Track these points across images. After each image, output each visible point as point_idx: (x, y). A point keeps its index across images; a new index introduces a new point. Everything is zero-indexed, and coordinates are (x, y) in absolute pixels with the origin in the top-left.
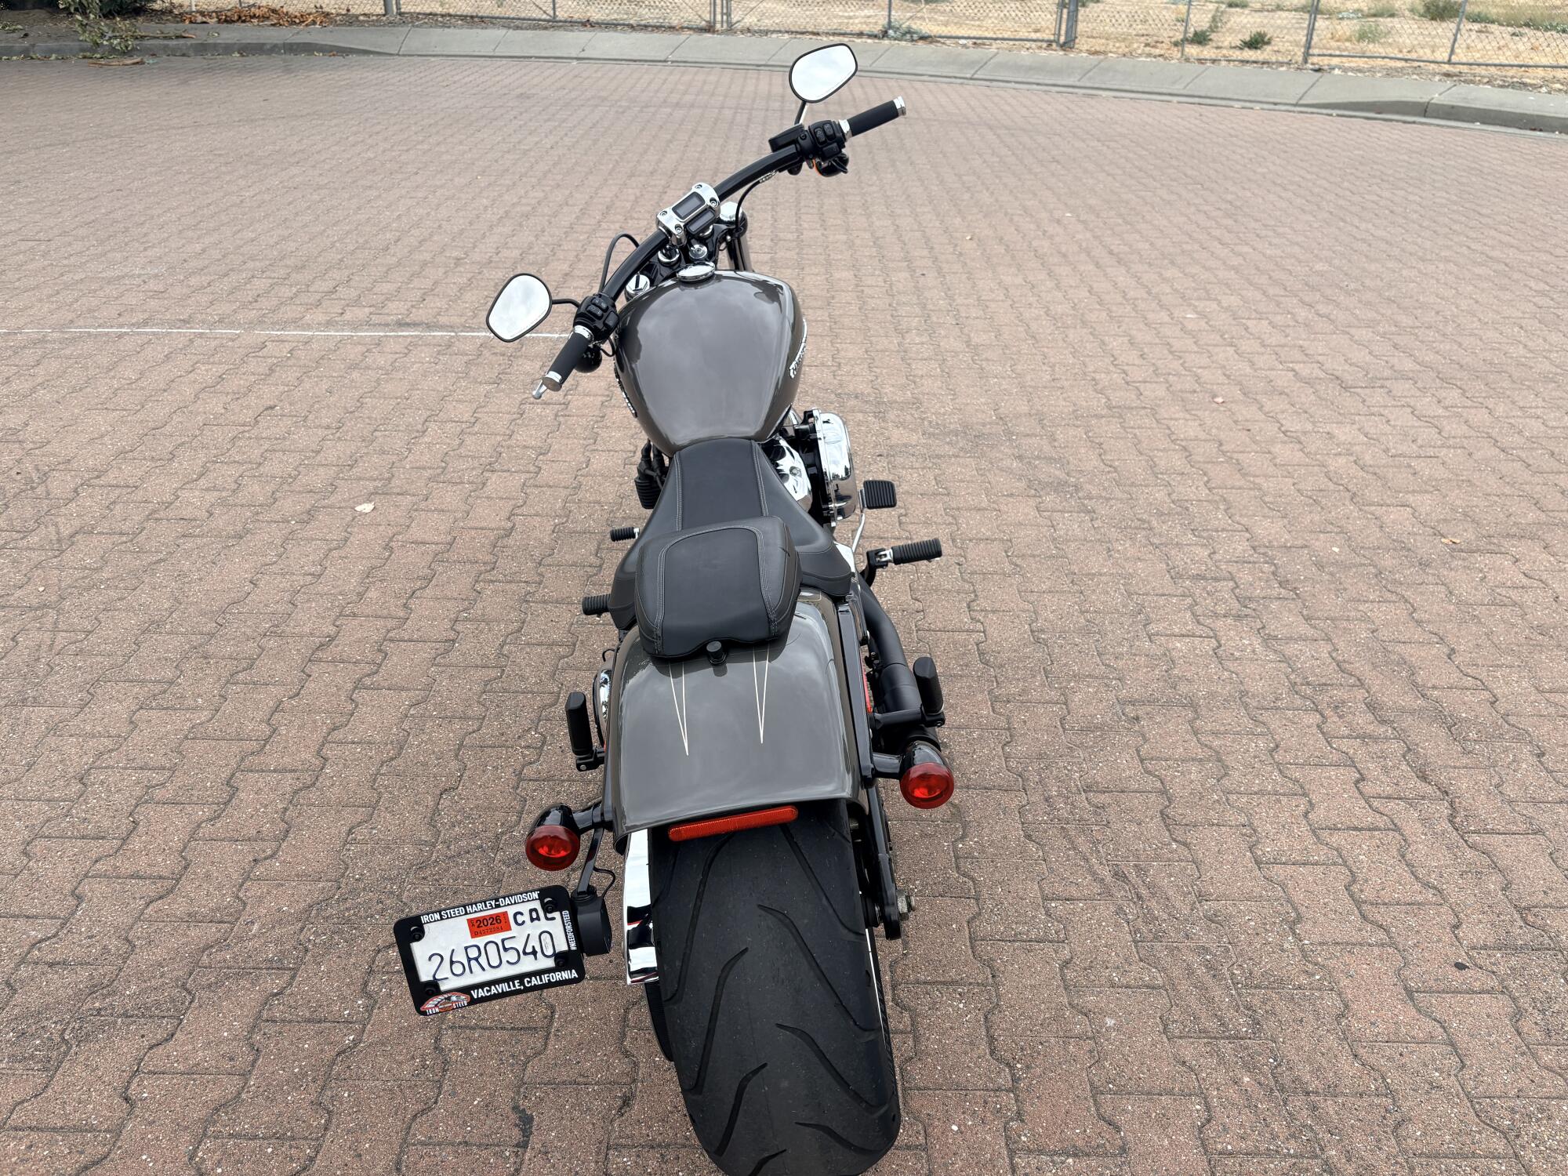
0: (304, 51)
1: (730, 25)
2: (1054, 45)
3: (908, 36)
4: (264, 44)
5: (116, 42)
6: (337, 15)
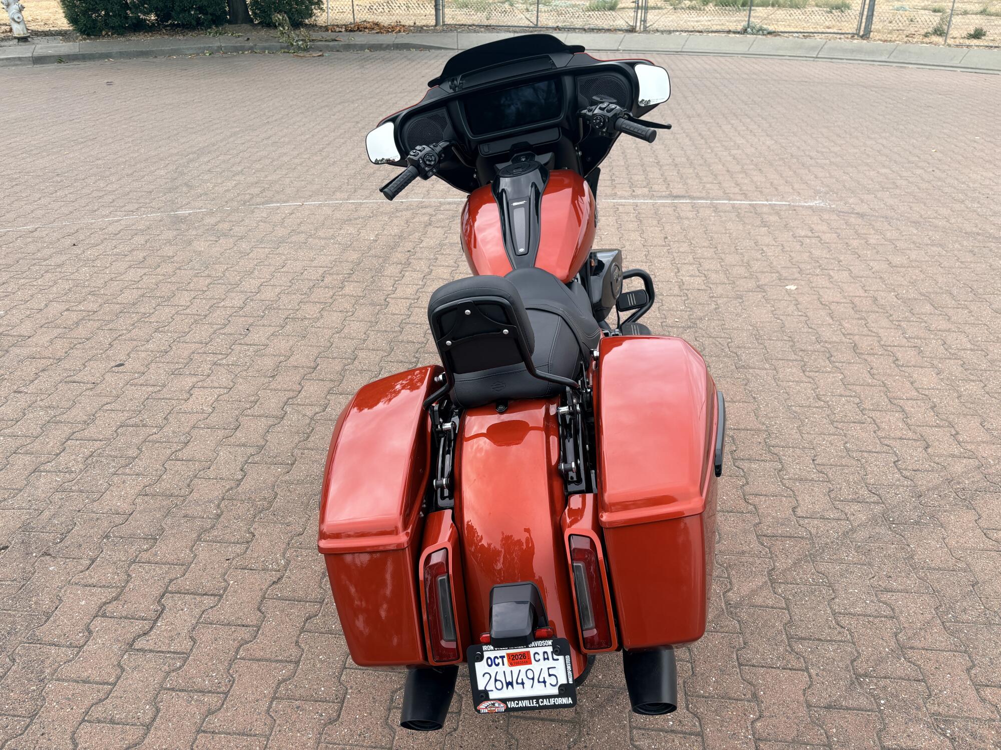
0: (405, 48)
1: (645, 27)
2: (856, 37)
3: (761, 32)
4: (382, 44)
5: (300, 43)
6: (410, 26)
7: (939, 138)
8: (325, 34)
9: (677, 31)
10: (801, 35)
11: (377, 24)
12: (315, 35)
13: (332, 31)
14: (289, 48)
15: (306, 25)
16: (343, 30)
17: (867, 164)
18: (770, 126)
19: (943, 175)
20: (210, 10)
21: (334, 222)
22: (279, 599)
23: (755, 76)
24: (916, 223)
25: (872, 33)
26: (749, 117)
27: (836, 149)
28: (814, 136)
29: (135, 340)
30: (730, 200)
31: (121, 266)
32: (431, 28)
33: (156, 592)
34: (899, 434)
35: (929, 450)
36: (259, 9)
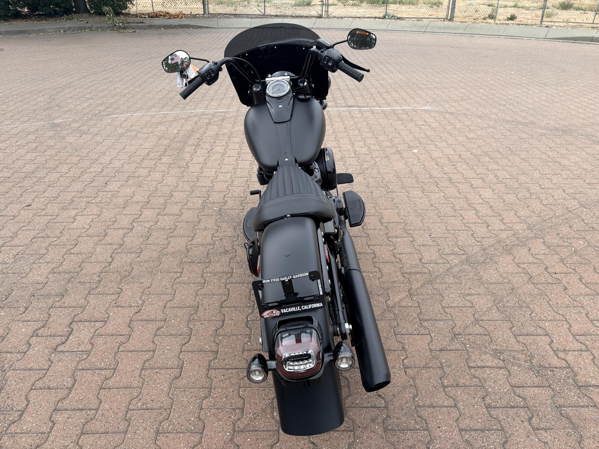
0: (186, 27)
1: (328, 15)
3: (393, 18)
5: (121, 24)
6: (188, 15)
7: (492, 73)
8: (135, 19)
9: (346, 17)
10: (416, 19)
11: (168, 13)
12: (129, 20)
13: (140, 17)
14: (114, 28)
15: (123, 14)
16: (147, 16)
17: (454, 88)
18: (401, 68)
19: (494, 92)
20: (63, 5)
21: (152, 124)
22: (140, 320)
23: (391, 42)
24: (480, 117)
25: (454, 18)
26: (389, 64)
27: (437, 80)
28: (425, 73)
29: (36, 192)
30: (380, 107)
31: (22, 152)
32: (201, 16)
33: (67, 321)
34: (474, 221)
35: (489, 228)
36: (94, 4)
